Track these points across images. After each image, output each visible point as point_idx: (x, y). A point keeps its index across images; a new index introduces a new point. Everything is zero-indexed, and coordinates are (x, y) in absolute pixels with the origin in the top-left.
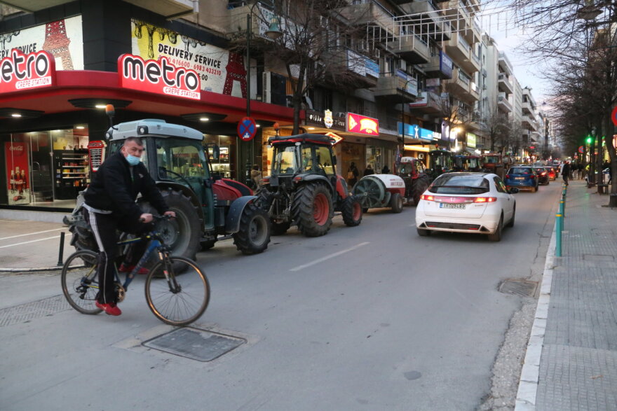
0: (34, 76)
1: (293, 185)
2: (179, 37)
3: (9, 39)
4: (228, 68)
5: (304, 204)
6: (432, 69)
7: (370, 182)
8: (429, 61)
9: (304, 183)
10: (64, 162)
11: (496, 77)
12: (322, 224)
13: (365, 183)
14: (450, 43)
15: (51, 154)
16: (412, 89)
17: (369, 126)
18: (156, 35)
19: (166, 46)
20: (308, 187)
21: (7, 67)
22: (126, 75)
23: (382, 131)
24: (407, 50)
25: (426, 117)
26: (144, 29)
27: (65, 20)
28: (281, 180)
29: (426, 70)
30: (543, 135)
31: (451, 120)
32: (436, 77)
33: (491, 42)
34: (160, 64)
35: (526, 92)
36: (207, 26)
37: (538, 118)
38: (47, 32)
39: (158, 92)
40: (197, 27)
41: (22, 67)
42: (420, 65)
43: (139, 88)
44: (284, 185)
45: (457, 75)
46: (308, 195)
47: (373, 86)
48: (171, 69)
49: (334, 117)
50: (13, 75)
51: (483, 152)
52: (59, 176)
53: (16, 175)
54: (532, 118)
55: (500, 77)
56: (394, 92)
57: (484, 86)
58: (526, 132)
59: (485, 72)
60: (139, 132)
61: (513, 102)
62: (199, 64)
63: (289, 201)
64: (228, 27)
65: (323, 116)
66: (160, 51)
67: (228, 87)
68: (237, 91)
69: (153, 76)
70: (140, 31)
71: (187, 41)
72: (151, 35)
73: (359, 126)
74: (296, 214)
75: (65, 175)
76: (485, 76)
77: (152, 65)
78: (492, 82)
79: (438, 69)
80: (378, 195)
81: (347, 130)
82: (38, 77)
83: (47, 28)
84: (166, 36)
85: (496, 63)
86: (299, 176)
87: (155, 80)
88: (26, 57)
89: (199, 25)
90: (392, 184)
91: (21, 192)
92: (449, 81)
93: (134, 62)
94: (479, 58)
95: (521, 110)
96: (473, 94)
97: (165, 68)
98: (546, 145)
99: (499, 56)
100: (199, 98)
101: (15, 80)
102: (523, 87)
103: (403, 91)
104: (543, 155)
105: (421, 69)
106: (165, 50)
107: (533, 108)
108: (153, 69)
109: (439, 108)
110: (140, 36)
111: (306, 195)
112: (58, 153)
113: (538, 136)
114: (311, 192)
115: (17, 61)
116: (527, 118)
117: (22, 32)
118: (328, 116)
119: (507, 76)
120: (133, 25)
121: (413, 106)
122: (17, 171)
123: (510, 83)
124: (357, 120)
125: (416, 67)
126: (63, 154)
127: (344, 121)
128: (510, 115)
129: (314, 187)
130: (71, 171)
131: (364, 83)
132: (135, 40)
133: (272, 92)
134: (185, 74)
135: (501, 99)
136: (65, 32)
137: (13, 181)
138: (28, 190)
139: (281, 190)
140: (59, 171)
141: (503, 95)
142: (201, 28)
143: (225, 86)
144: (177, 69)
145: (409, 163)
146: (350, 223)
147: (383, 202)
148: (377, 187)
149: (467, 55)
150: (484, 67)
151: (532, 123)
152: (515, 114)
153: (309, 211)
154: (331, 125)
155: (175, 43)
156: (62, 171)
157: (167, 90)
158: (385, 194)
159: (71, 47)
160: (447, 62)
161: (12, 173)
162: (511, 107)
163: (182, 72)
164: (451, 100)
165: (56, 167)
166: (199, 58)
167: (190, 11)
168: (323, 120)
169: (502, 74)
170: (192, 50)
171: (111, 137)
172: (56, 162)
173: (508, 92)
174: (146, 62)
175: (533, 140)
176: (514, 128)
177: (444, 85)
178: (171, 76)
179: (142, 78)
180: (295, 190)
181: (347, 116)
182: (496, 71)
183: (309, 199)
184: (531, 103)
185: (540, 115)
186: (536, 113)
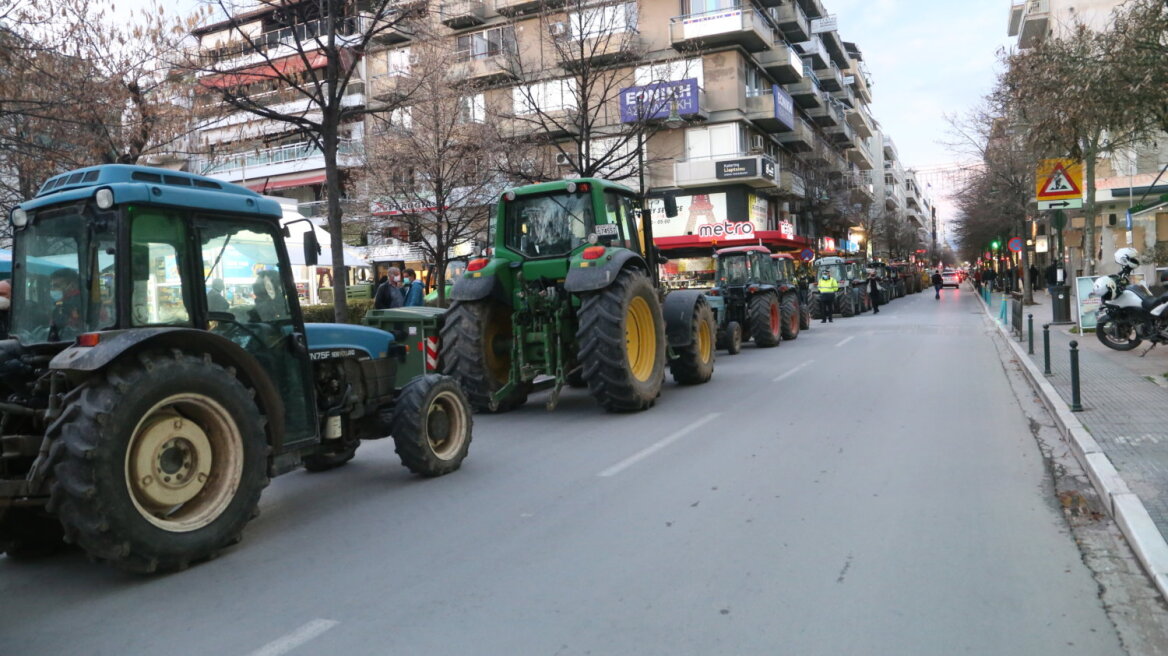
0: (740, 233)
11: (883, 168)
27: (710, 195)
30: (930, 231)
33: (875, 125)
35: (910, 176)
37: (923, 208)
54: (918, 210)
55: (887, 167)
58: (913, 230)
61: (898, 192)
85: (882, 149)
95: (905, 201)
98: (935, 245)
99: (884, 141)
102: (907, 171)
107: (918, 194)
113: (925, 234)
116: (912, 212)
119: (892, 164)
123: (896, 169)
135: (888, 194)
141: (890, 187)
151: (917, 216)
152: (901, 208)
159: (714, 210)
162: (897, 200)
169: (888, 162)
173: (894, 183)
175: (920, 241)
182: (883, 161)
184: (916, 189)
185: (925, 203)
186: (920, 203)
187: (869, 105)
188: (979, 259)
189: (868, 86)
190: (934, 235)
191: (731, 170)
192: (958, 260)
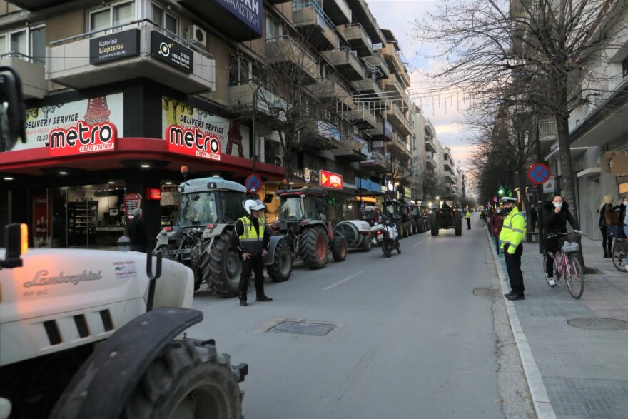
0: (98, 142)
1: (299, 228)
2: (195, 110)
3: (52, 110)
4: (229, 134)
5: (310, 243)
6: (377, 133)
7: (345, 226)
8: (376, 127)
9: (309, 226)
10: (76, 213)
11: (423, 139)
12: (322, 258)
13: (342, 227)
14: (390, 112)
15: (66, 206)
16: (364, 151)
17: (336, 180)
18: (179, 108)
19: (185, 117)
20: (312, 229)
21: (72, 135)
22: (172, 141)
23: (345, 185)
24: (360, 118)
25: (373, 173)
26: (171, 103)
27: (107, 96)
28: (289, 225)
29: (372, 133)
30: (460, 188)
31: (395, 176)
32: (381, 140)
33: (418, 110)
34: (194, 133)
35: (446, 151)
36: (214, 100)
37: (456, 173)
38: (89, 105)
39: (192, 155)
40: (207, 101)
41: (86, 136)
42: (367, 130)
43: (179, 152)
44: (292, 228)
45: (396, 139)
46: (313, 235)
47: (335, 148)
48: (201, 136)
49: (312, 174)
50: (77, 141)
51: (416, 203)
52: (72, 225)
53: (41, 224)
54: (452, 173)
55: (427, 140)
56: (351, 152)
57: (415, 146)
58: (448, 185)
59: (414, 134)
60: (209, 187)
61: (437, 159)
62: (209, 131)
63: (296, 241)
64: (229, 100)
65: (303, 173)
66: (181, 121)
67: (229, 150)
68: (235, 152)
69: (189, 142)
70: (167, 105)
71: (200, 112)
72: (175, 108)
73: (328, 181)
74: (303, 251)
75: (77, 224)
76: (414, 138)
77: (189, 134)
78: (420, 143)
79: (382, 133)
80: (353, 238)
81: (320, 184)
82: (101, 143)
83: (89, 102)
84: (186, 109)
85: (423, 127)
86: (304, 221)
87: (190, 145)
88: (91, 127)
89: (209, 100)
90: (363, 228)
91: (45, 239)
92: (390, 143)
93: (177, 131)
94: (410, 123)
95: (443, 167)
96: (407, 153)
97: (197, 136)
98: (464, 195)
99: (425, 122)
100: (219, 159)
101: (79, 145)
102: (444, 148)
103: (359, 153)
104: (462, 204)
105: (369, 133)
106: (185, 120)
107: (452, 164)
108: (189, 136)
109: (384, 165)
110: (167, 109)
111: (311, 236)
112: (71, 204)
113: (457, 189)
114: (315, 233)
115: (82, 130)
116: (447, 173)
117: (65, 105)
118: (307, 172)
119: (432, 139)
120: (163, 100)
121: (364, 164)
122: (42, 221)
123: (434, 143)
124: (328, 176)
125: (365, 132)
126: (77, 206)
127: (318, 177)
128: (435, 170)
129: (317, 230)
130: (82, 221)
131: (330, 145)
132: (164, 112)
133: (265, 154)
134: (210, 141)
135: (428, 158)
136: (106, 106)
137: (38, 229)
138: (50, 237)
139: (290, 232)
140: (72, 221)
141: (430, 154)
142: (209, 102)
143: (227, 148)
144: (205, 137)
145: (372, 211)
146: (338, 259)
147: (357, 242)
148: (351, 230)
149: (402, 122)
150: (414, 131)
151: (452, 177)
152: (439, 170)
153: (314, 248)
154: (309, 180)
155: (192, 114)
156: (75, 221)
157: (198, 153)
158: (359, 236)
160: (389, 127)
161: (38, 223)
162: (436, 164)
163: (208, 139)
164: (392, 159)
165: (70, 217)
166: (209, 126)
167: (207, 90)
168: (303, 177)
169: (428, 137)
170: (204, 120)
171: (183, 190)
172: (70, 213)
173: (433, 152)
174: (184, 132)
175: (454, 192)
176: (439, 182)
177: (385, 146)
178: (201, 142)
179: (182, 144)
180: (301, 232)
181: (320, 172)
182: (423, 133)
183: (313, 239)
184: (451, 160)
185: (458, 171)
186: (454, 169)
187: (408, 88)
188: (489, 203)
189: (406, 71)
190: (463, 190)
191: (107, 50)
192: (477, 205)
